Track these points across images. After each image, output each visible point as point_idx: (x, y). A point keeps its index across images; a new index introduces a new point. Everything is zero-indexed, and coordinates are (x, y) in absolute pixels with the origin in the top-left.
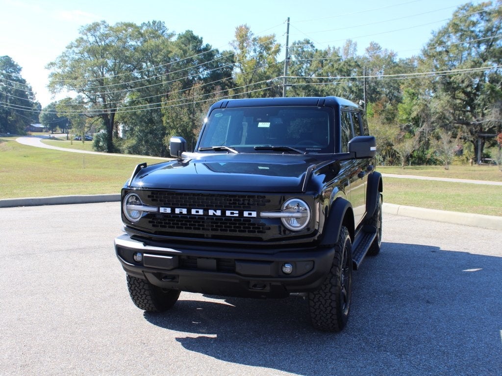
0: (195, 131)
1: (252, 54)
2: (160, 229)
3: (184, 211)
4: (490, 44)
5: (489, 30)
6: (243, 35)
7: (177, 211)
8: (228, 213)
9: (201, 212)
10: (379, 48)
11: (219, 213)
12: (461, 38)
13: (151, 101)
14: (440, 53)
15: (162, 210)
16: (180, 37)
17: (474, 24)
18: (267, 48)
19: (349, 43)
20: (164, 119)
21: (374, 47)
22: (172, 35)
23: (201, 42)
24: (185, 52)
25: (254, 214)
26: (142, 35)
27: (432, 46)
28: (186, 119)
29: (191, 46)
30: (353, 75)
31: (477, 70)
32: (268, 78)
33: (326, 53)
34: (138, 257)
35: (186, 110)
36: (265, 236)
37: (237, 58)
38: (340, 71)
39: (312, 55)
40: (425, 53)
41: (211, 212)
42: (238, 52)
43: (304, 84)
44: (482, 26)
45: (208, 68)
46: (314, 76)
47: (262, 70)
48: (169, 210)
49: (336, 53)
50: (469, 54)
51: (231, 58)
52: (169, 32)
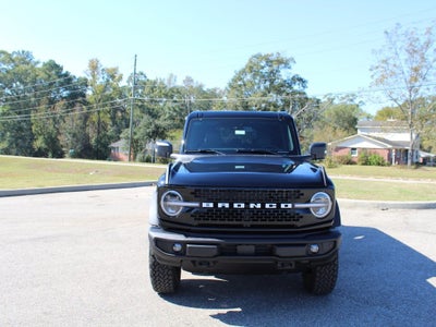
0: (59, 137)
1: (101, 80)
2: (202, 222)
3: (227, 205)
4: (272, 82)
5: (272, 72)
6: (94, 66)
7: (220, 205)
8: (267, 206)
9: (243, 206)
10: (192, 81)
11: (259, 206)
12: (254, 76)
13: (20, 113)
14: (240, 86)
15: (204, 205)
16: (45, 65)
17: (263, 68)
18: (113, 77)
19: (172, 75)
20: (33, 128)
21: (189, 80)
22: (38, 63)
23: (62, 69)
24: (50, 76)
25: (290, 206)
26: (13, 61)
27: (234, 80)
28: (51, 128)
29: (53, 72)
30: (175, 99)
31: (265, 98)
32: (112, 99)
33: (155, 82)
34: (178, 248)
35: (51, 121)
36: (299, 224)
37: (89, 83)
38: (166, 96)
39: (145, 84)
40: (230, 85)
41: (252, 206)
42: (90, 78)
43: (140, 104)
44: (267, 69)
45: (66, 89)
46: (146, 98)
47: (107, 93)
48: (211, 205)
49: (162, 83)
50: (259, 88)
51: (85, 83)
52: (35, 60)
